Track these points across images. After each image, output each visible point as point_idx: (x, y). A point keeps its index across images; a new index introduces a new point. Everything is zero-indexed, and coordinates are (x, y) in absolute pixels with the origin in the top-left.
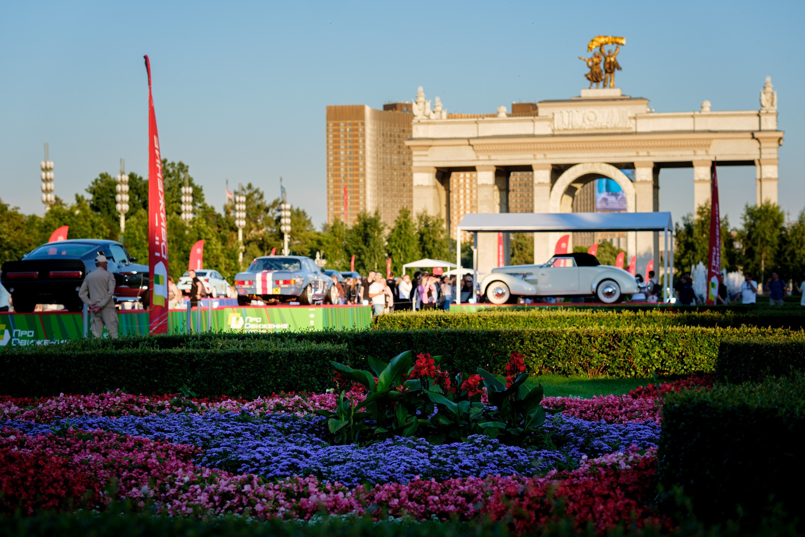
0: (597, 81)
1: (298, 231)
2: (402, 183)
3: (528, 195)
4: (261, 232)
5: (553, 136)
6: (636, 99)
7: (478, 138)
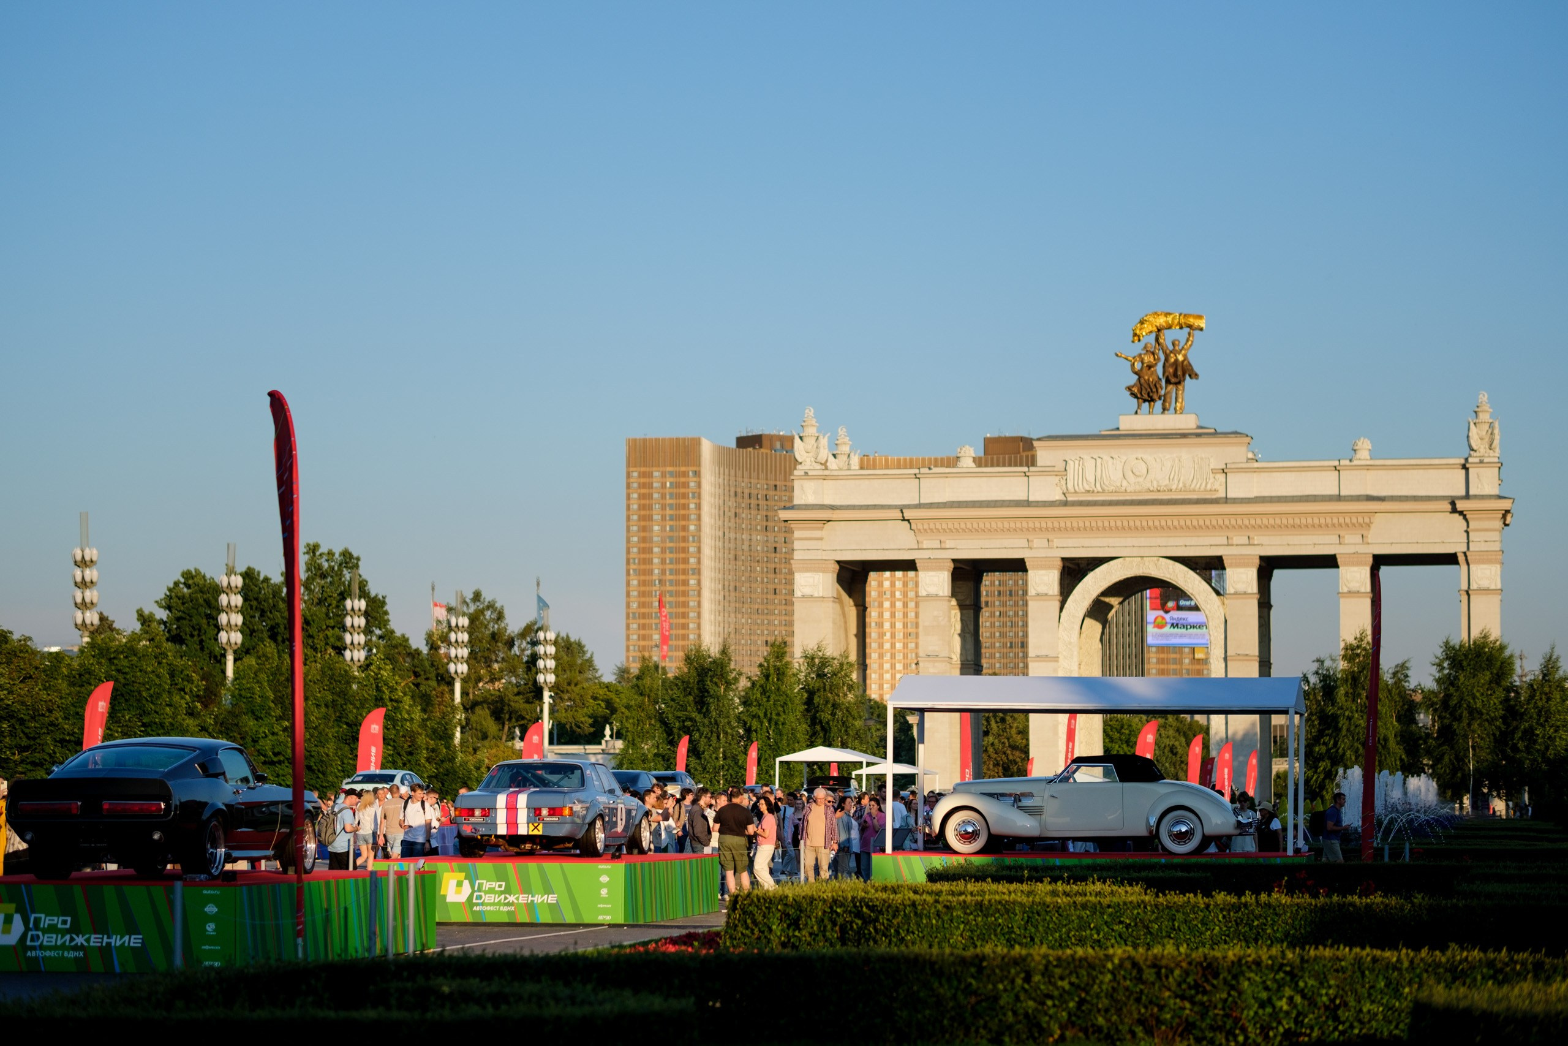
0: (1151, 400)
1: (569, 684)
2: (771, 587)
3: (1016, 614)
4: (498, 685)
5: (1065, 504)
6: (1225, 434)
7: (919, 506)
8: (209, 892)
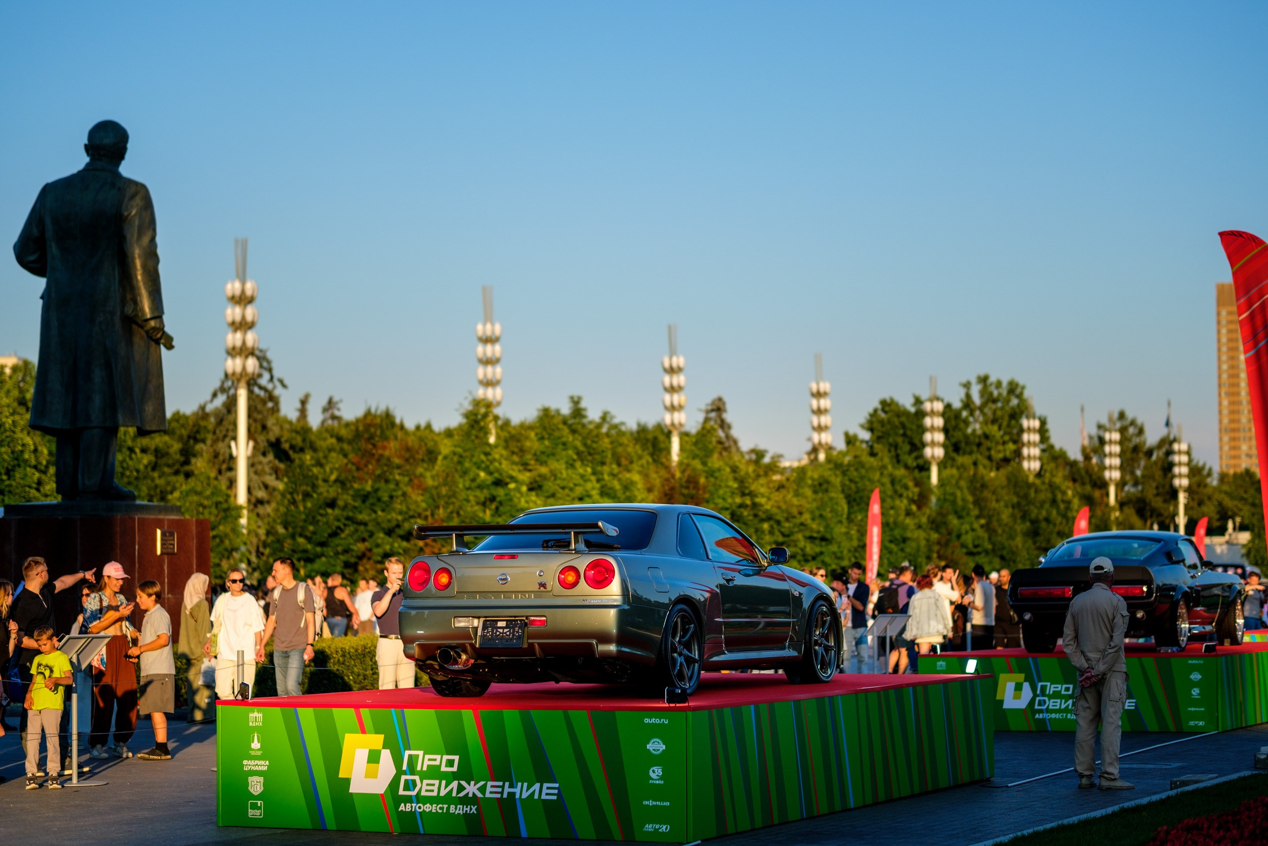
1: (1198, 485)
8: (1194, 662)
